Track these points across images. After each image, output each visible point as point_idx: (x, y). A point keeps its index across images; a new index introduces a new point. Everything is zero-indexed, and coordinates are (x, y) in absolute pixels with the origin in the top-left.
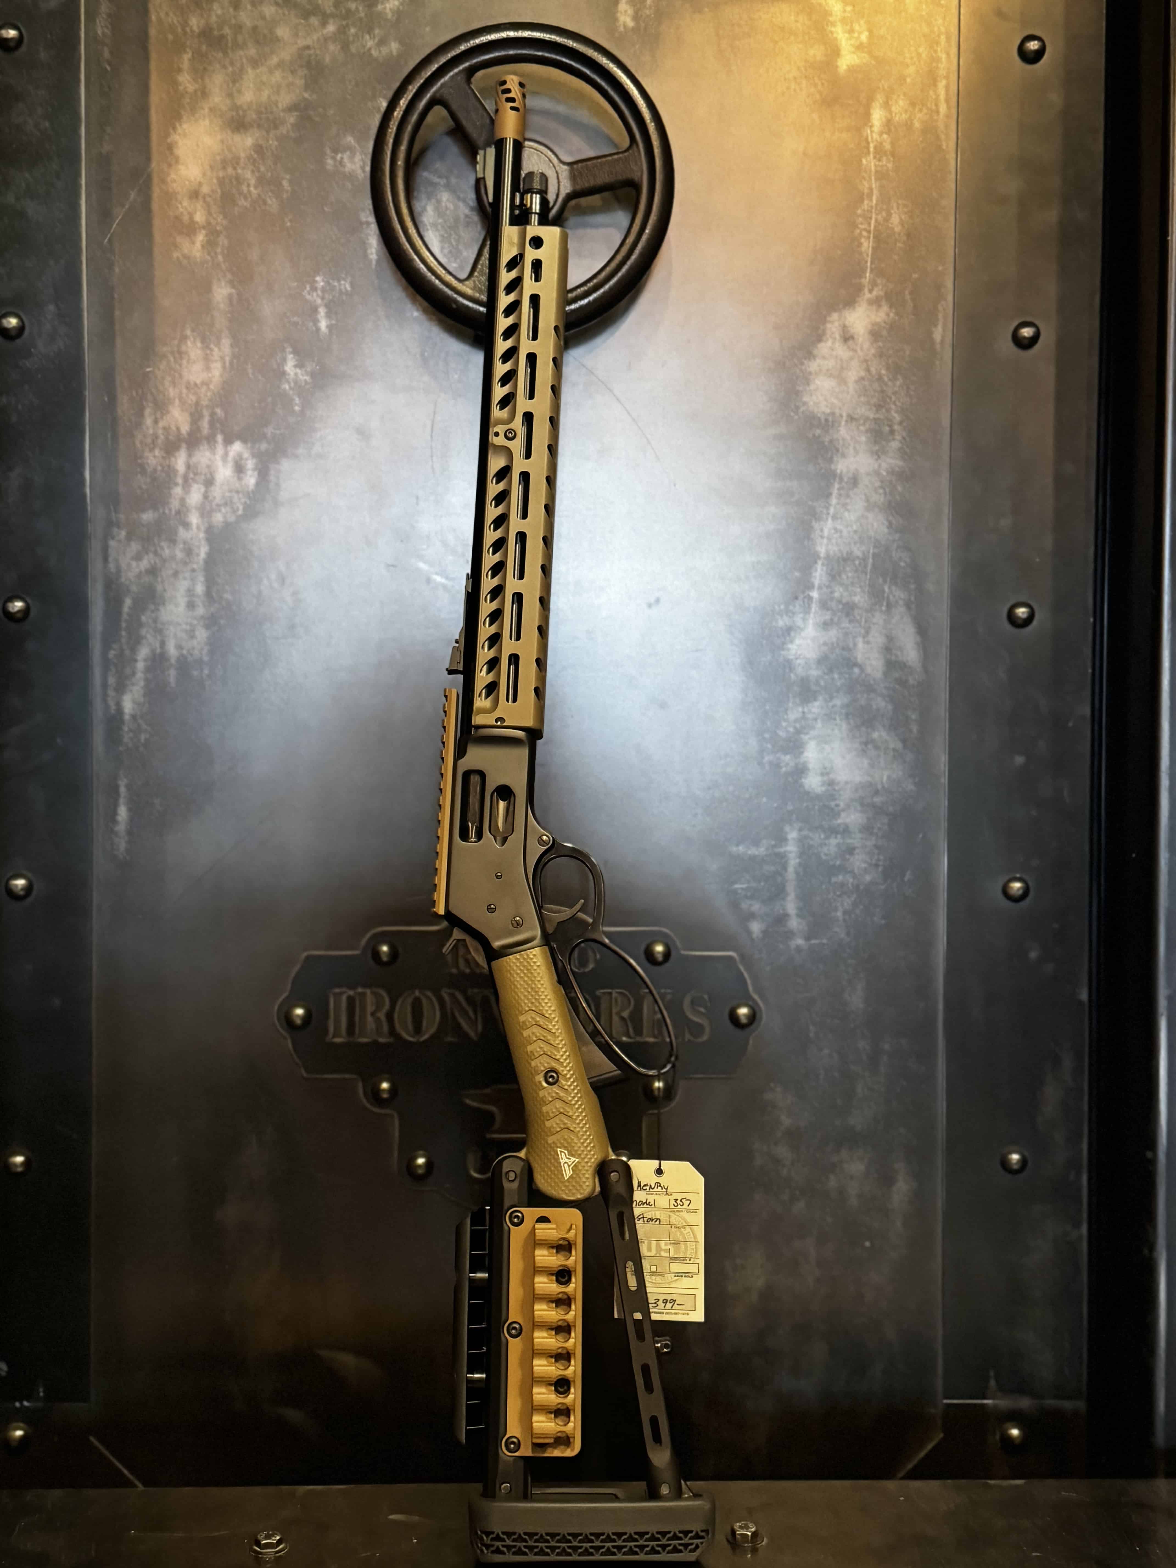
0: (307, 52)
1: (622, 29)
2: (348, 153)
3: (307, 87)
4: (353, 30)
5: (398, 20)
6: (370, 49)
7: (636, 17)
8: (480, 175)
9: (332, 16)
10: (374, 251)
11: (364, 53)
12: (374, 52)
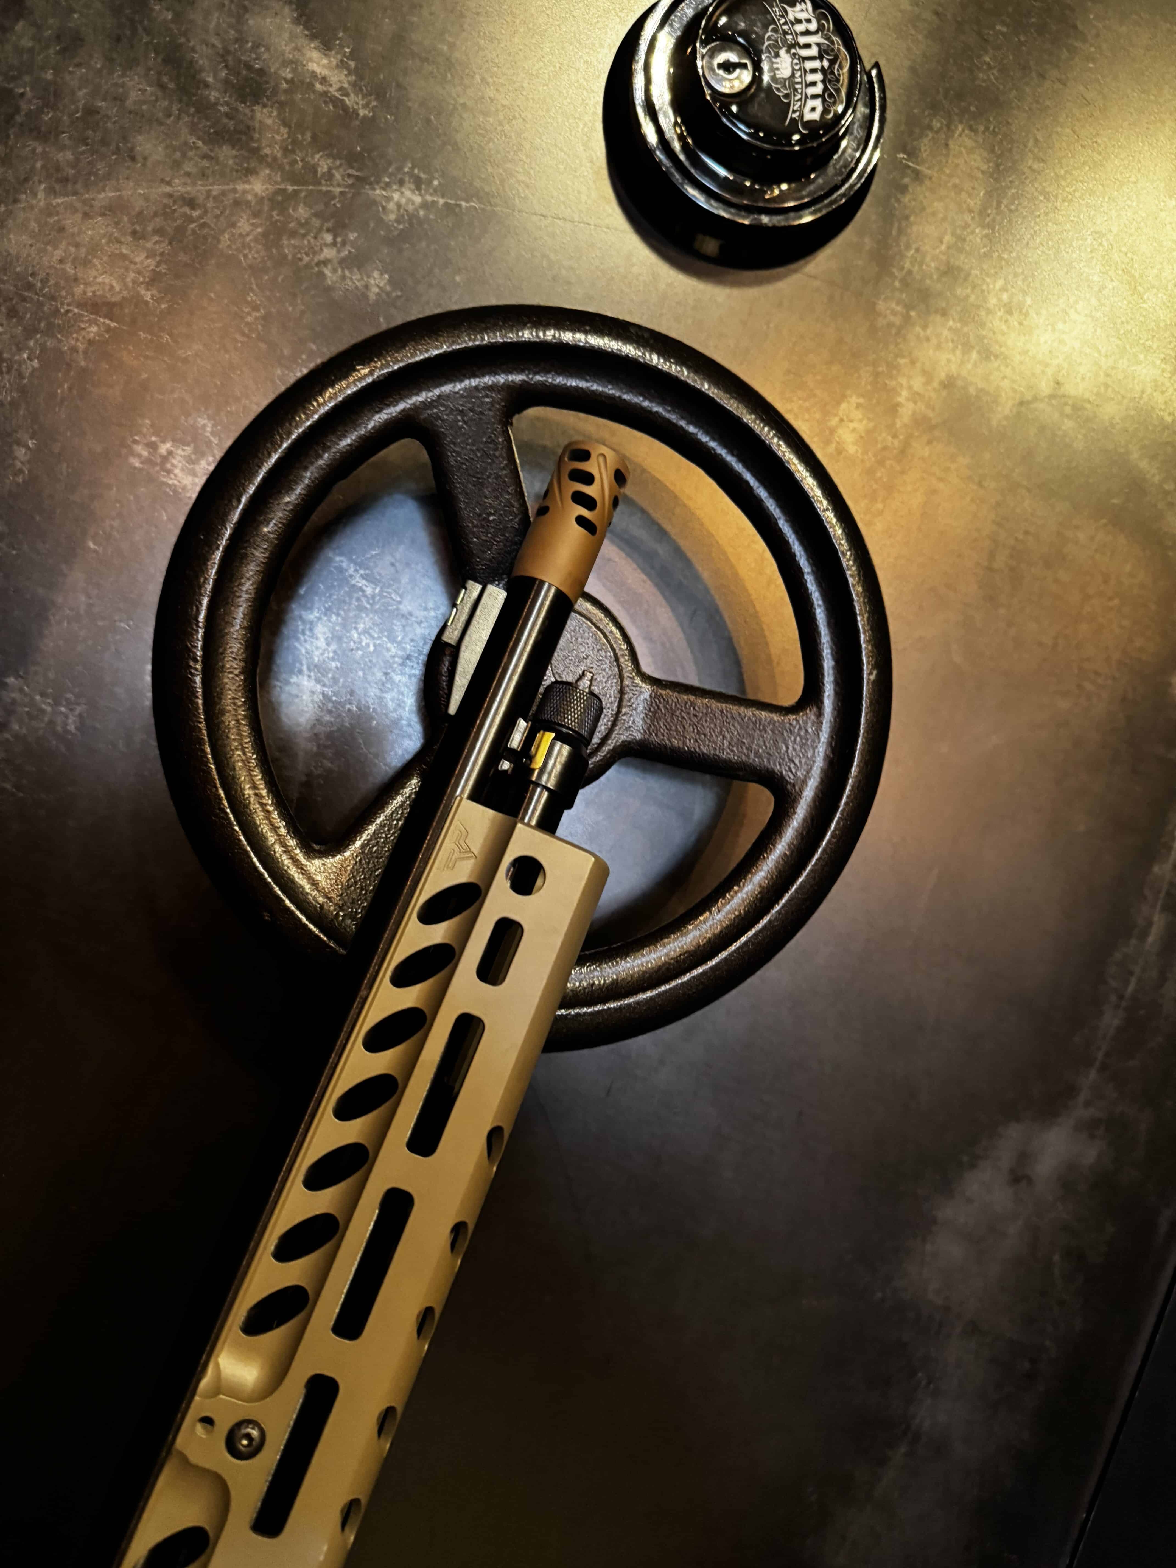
0: (187, 210)
2: (189, 449)
3: (154, 279)
4: (302, 212)
5: (404, 236)
6: (323, 263)
7: (866, 440)
8: (451, 636)
9: (274, 164)
11: (308, 266)
12: (327, 272)
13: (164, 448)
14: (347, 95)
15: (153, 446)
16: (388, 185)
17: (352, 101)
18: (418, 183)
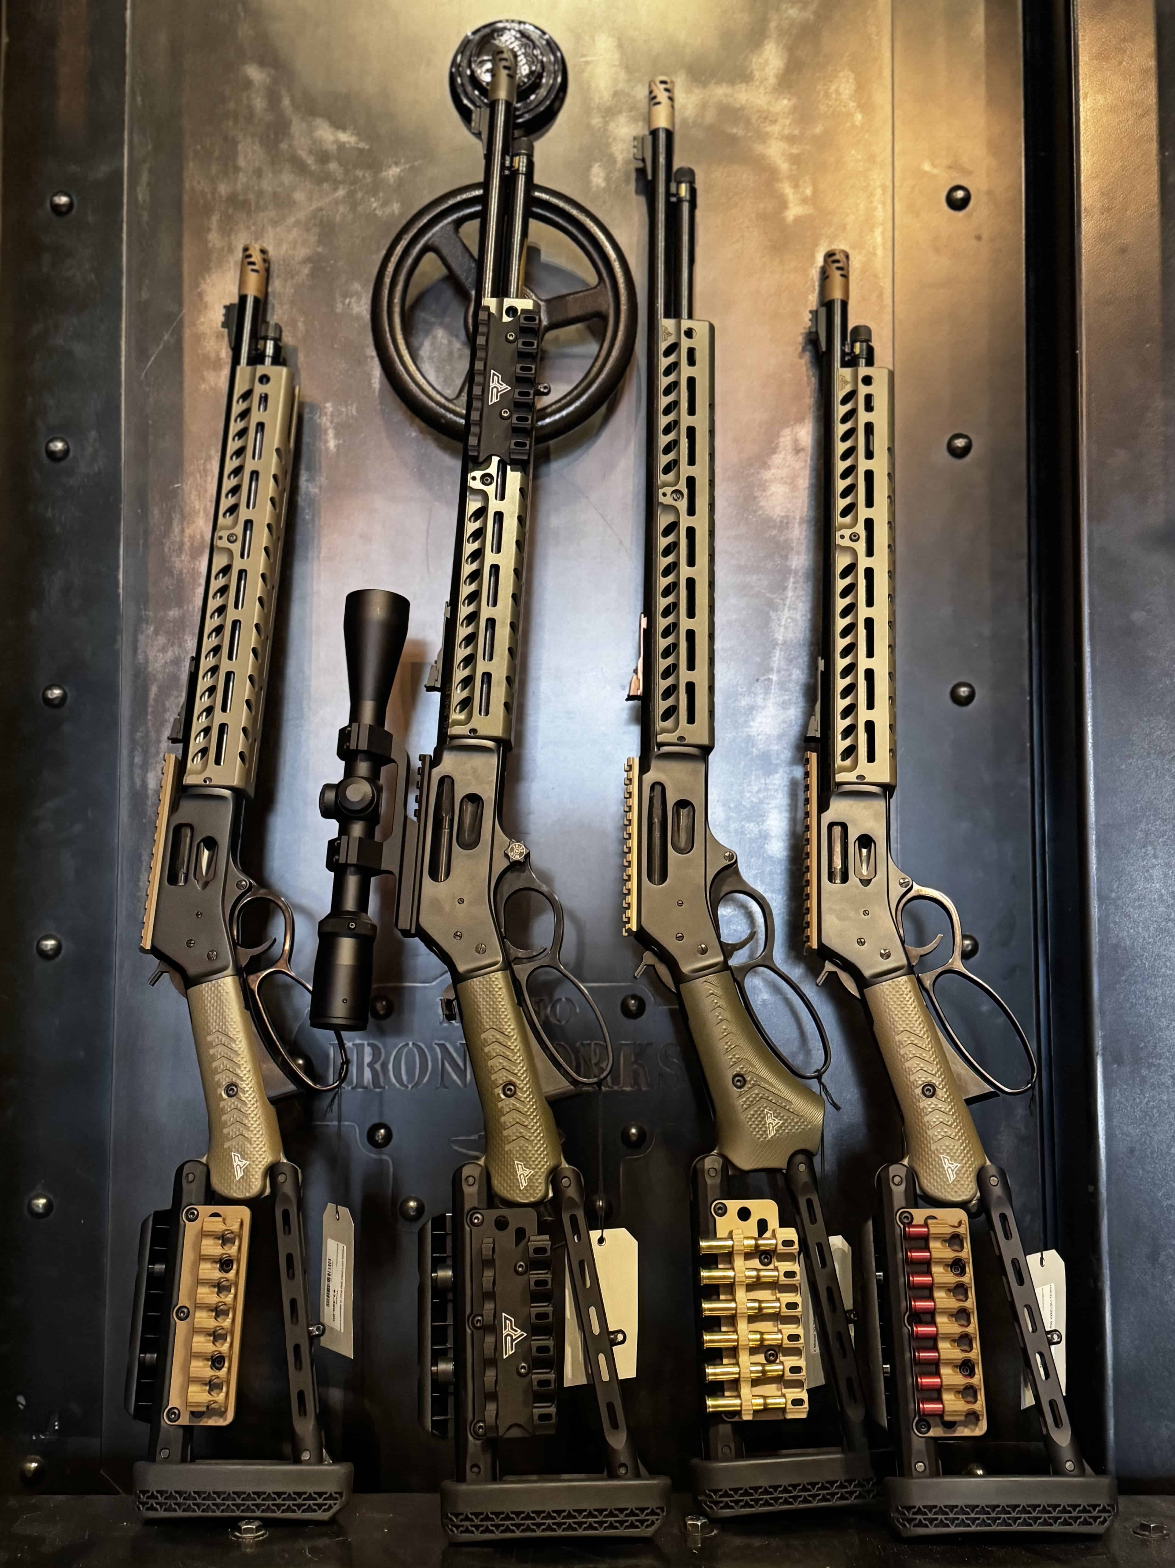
0: (320, 214)
2: (355, 297)
3: (320, 242)
4: (360, 194)
5: (399, 186)
6: (375, 209)
7: (607, 179)
9: (343, 182)
10: (377, 381)
11: (369, 213)
12: (377, 212)
14: (359, 144)
17: (362, 145)
18: (397, 164)
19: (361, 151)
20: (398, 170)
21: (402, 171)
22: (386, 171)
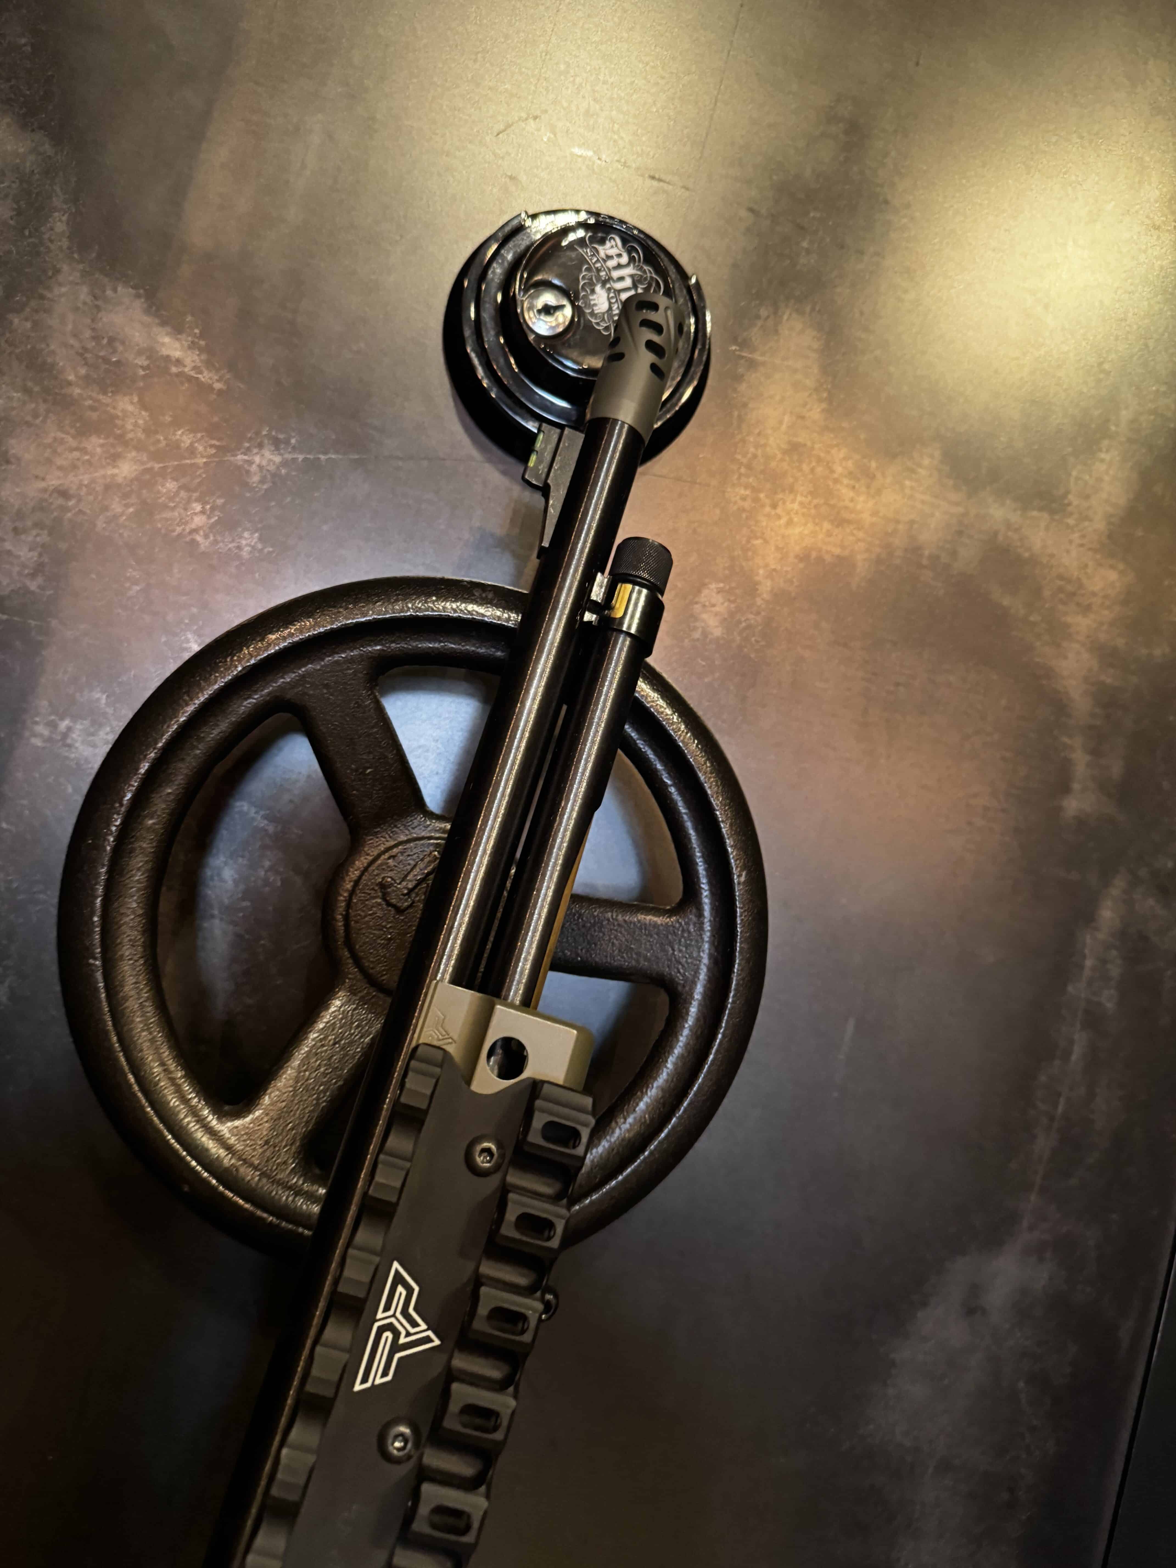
0: (60, 501)
1: (697, 635)
2: (87, 723)
4: (170, 486)
6: (195, 531)
7: (730, 622)
9: (139, 447)
11: (181, 536)
12: (199, 538)
13: (64, 725)
14: (201, 373)
15: (53, 725)
16: (249, 449)
17: (206, 377)
18: (277, 444)
19: (203, 389)
20: (278, 459)
21: (284, 463)
22: (248, 451)
